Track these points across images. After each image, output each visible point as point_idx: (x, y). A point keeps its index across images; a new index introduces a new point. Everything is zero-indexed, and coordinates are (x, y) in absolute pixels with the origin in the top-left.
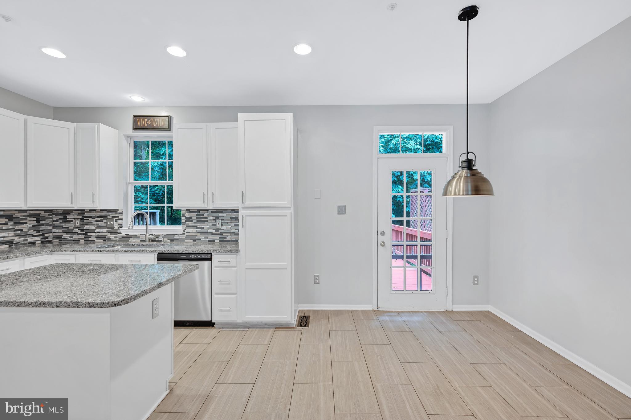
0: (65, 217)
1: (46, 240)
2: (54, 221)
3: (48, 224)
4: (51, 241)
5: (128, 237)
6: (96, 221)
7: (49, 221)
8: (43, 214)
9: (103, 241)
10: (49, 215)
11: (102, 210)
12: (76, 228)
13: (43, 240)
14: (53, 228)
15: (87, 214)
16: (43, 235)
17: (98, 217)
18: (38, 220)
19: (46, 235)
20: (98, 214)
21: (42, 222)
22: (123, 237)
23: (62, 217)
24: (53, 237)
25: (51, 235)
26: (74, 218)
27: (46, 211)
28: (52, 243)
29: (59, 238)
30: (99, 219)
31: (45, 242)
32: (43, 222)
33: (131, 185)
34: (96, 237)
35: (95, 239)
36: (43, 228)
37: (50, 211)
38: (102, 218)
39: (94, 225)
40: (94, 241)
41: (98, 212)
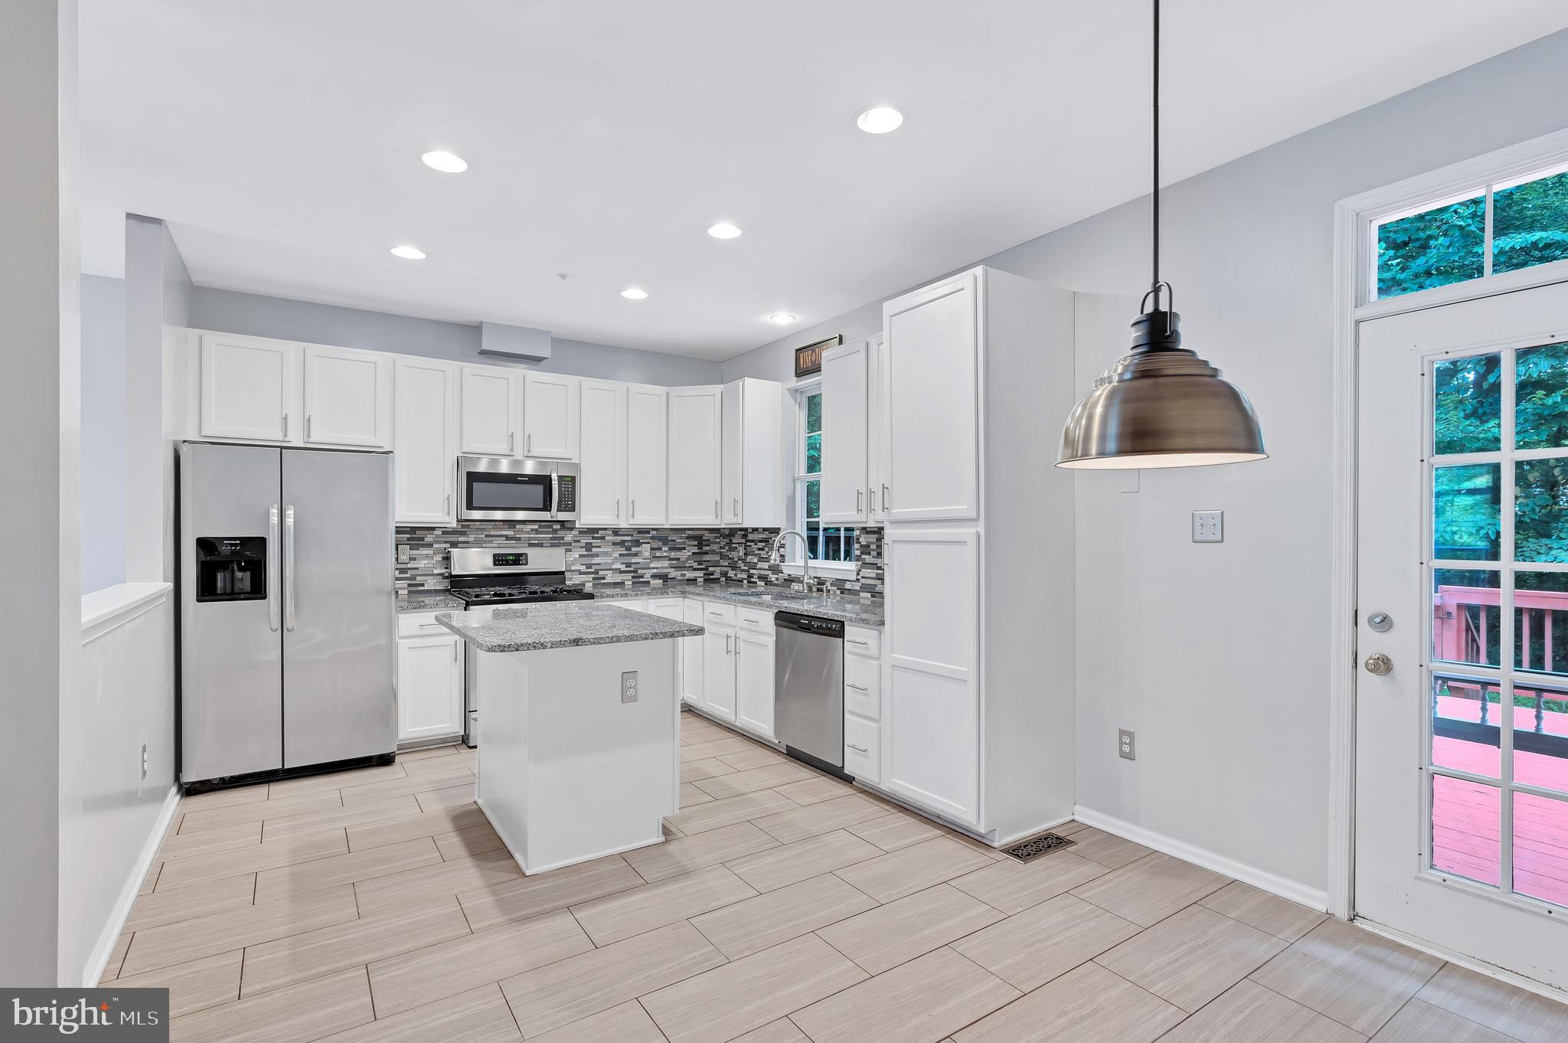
0: (731, 540)
1: (711, 577)
2: (721, 548)
3: (713, 552)
4: (719, 579)
5: (790, 580)
6: (759, 549)
7: (715, 547)
8: (707, 536)
9: (766, 584)
10: (716, 538)
11: (765, 530)
12: (740, 560)
13: (707, 577)
14: (721, 559)
15: (751, 537)
16: (706, 569)
17: (760, 541)
18: (700, 546)
19: (710, 569)
20: (761, 536)
21: (705, 548)
22: (785, 580)
23: (727, 541)
24: (721, 574)
25: (718, 570)
26: (739, 543)
27: (711, 530)
28: (719, 583)
29: (725, 574)
30: (761, 545)
31: (710, 580)
32: (708, 548)
33: (799, 482)
34: (759, 578)
35: (757, 580)
36: (706, 558)
37: (718, 530)
38: (764, 544)
39: (755, 555)
40: (756, 583)
41: (760, 533)
